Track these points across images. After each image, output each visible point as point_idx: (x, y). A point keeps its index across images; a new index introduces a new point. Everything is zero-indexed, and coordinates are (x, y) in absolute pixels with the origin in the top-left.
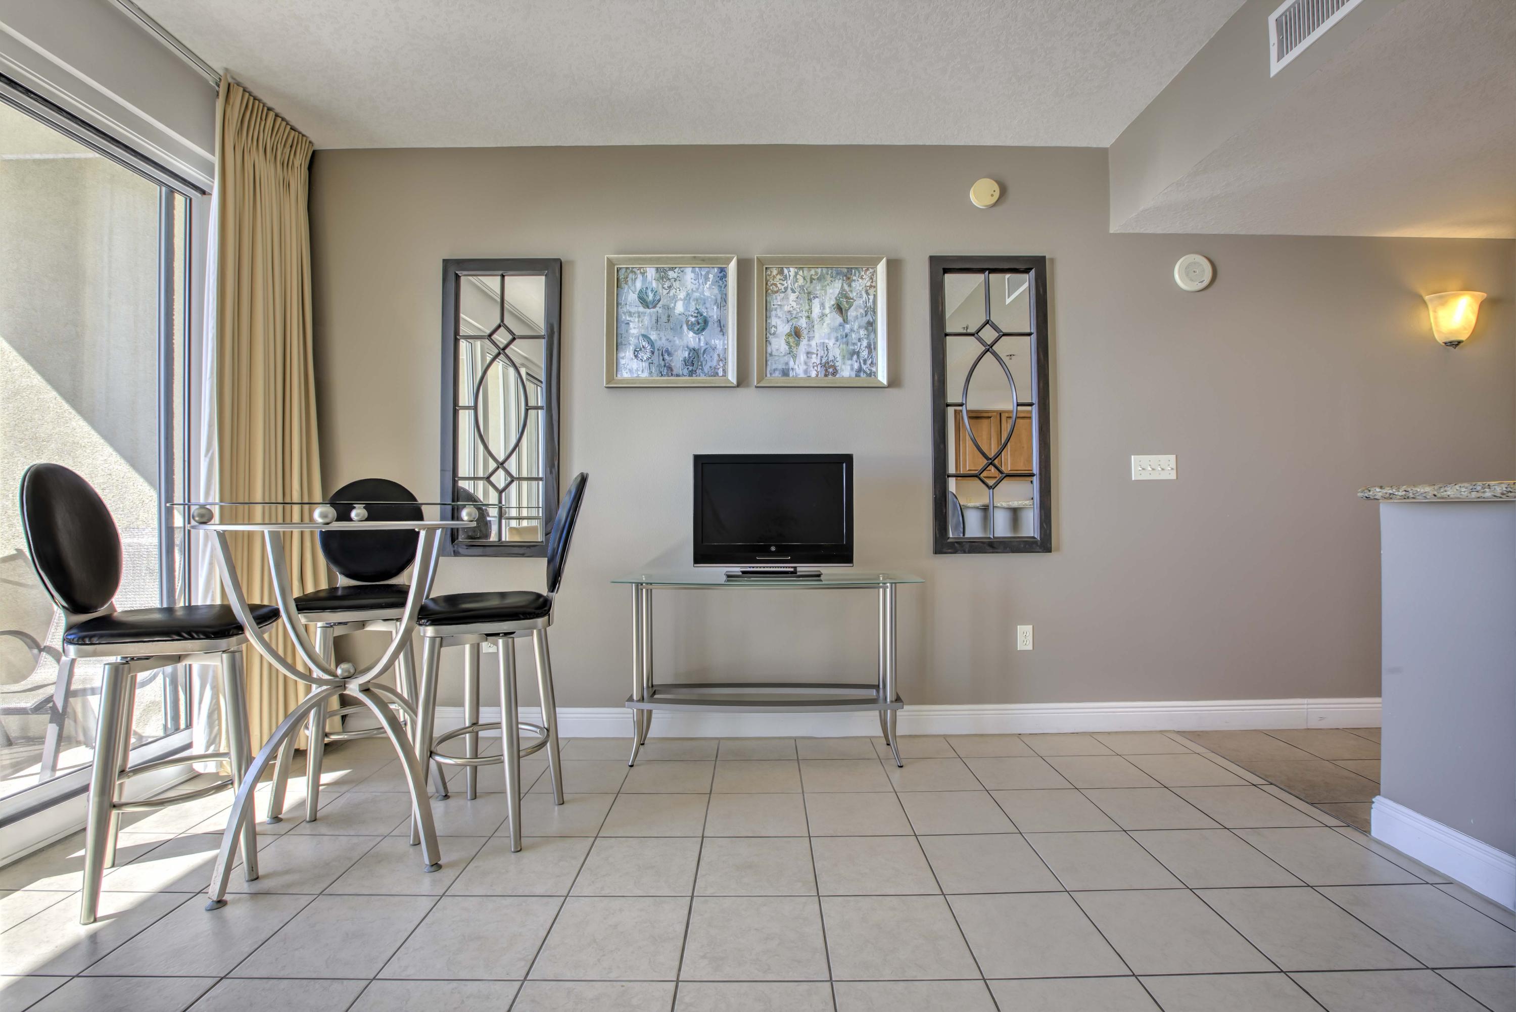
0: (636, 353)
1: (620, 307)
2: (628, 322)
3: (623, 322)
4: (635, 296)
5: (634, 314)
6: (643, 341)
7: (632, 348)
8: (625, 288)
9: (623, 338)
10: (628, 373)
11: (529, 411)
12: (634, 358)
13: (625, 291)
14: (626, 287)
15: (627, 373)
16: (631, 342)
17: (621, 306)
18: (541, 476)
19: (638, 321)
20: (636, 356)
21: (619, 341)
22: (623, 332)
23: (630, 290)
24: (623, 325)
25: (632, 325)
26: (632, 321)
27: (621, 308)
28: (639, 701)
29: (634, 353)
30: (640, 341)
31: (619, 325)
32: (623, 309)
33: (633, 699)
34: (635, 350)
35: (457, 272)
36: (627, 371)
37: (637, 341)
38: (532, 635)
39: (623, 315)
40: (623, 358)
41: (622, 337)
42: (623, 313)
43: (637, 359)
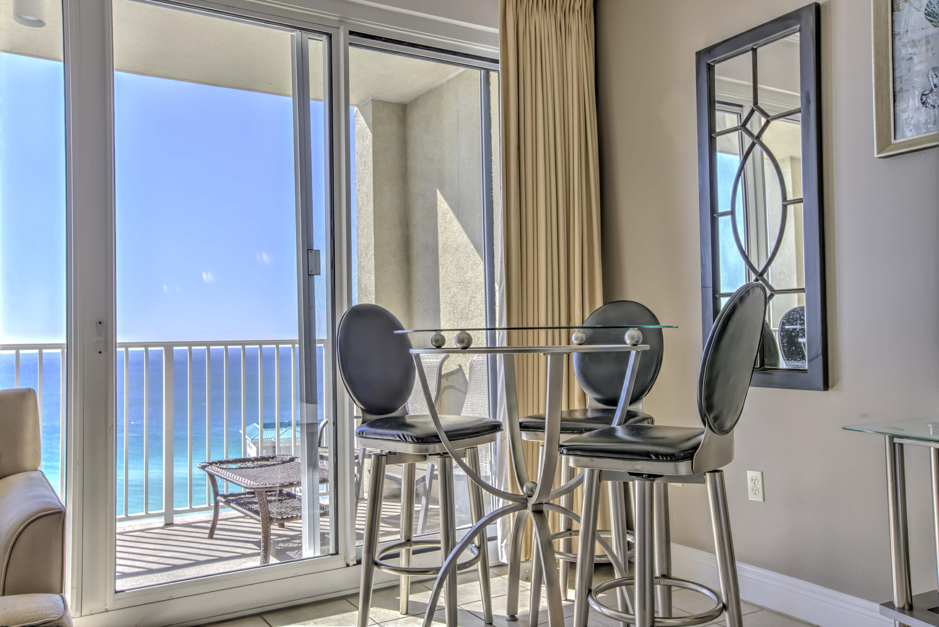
0: (924, 98)
1: (897, 38)
2: (910, 56)
3: (903, 58)
4: (922, 14)
5: (919, 41)
6: (935, 77)
7: (917, 93)
8: (904, 8)
9: (904, 82)
10: (913, 130)
11: (789, 207)
12: (921, 105)
13: (905, 13)
14: (907, 5)
15: (911, 131)
16: (916, 85)
17: (899, 37)
18: (803, 286)
19: (927, 50)
20: (923, 103)
21: (898, 88)
22: (903, 74)
23: (912, 8)
24: (903, 63)
25: (916, 59)
26: (917, 52)
27: (900, 39)
28: (902, 610)
29: (921, 100)
30: (931, 79)
31: (897, 65)
32: (902, 40)
33: (894, 605)
34: (923, 95)
35: (709, 62)
36: (911, 127)
37: (926, 81)
38: (704, 482)
39: (902, 48)
40: (904, 111)
41: (902, 80)
42: (902, 45)
43: (926, 107)
